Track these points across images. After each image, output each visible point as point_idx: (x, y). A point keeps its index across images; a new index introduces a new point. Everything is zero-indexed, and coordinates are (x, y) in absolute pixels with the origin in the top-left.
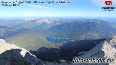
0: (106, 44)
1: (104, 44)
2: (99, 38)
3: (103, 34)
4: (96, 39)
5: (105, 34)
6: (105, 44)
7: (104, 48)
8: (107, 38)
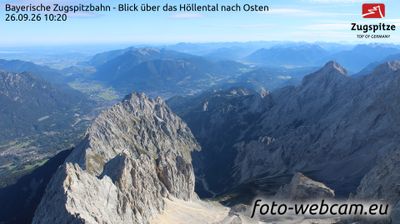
0: (74, 178)
1: (67, 181)
2: (40, 159)
3: (52, 133)
4: (29, 167)
5: (59, 127)
6: (70, 180)
7: (73, 200)
8: (72, 145)
